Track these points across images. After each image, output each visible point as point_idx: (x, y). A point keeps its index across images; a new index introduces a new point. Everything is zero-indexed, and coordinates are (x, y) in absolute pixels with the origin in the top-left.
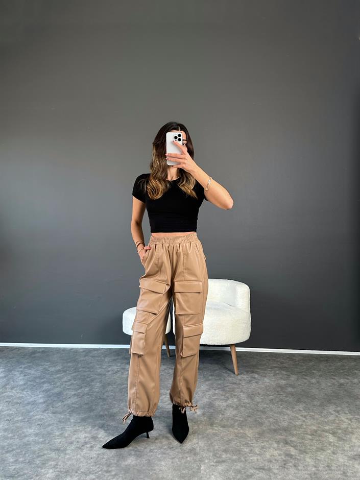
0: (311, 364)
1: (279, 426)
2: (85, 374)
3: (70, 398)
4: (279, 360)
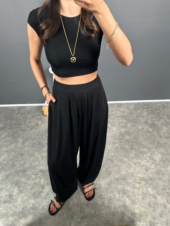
0: (139, 111)
1: (120, 175)
2: (15, 130)
3: (3, 154)
4: (121, 109)
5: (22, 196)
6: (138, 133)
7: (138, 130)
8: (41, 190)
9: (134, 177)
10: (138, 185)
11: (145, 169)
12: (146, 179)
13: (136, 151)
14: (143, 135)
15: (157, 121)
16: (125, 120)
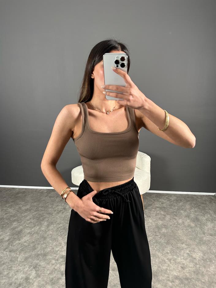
5: (39, 280)
6: (177, 227)
7: (178, 223)
8: (60, 276)
9: (167, 274)
10: (170, 284)
11: (181, 267)
12: (181, 279)
13: (173, 246)
14: (182, 230)
15: (201, 215)
16: (164, 212)
